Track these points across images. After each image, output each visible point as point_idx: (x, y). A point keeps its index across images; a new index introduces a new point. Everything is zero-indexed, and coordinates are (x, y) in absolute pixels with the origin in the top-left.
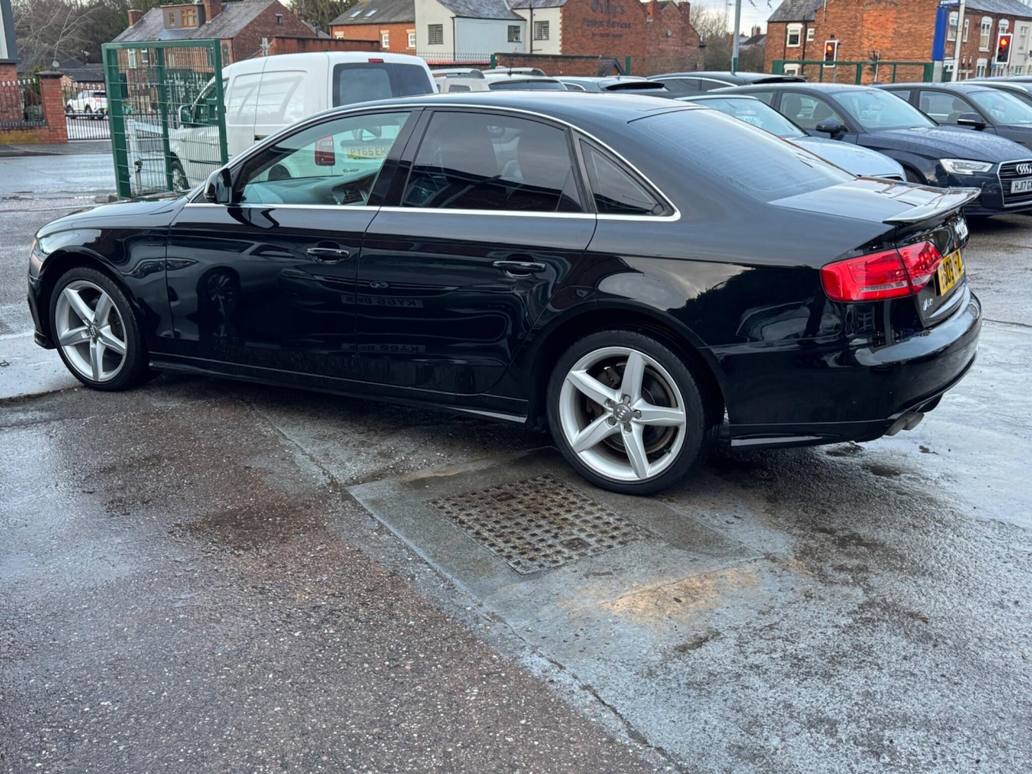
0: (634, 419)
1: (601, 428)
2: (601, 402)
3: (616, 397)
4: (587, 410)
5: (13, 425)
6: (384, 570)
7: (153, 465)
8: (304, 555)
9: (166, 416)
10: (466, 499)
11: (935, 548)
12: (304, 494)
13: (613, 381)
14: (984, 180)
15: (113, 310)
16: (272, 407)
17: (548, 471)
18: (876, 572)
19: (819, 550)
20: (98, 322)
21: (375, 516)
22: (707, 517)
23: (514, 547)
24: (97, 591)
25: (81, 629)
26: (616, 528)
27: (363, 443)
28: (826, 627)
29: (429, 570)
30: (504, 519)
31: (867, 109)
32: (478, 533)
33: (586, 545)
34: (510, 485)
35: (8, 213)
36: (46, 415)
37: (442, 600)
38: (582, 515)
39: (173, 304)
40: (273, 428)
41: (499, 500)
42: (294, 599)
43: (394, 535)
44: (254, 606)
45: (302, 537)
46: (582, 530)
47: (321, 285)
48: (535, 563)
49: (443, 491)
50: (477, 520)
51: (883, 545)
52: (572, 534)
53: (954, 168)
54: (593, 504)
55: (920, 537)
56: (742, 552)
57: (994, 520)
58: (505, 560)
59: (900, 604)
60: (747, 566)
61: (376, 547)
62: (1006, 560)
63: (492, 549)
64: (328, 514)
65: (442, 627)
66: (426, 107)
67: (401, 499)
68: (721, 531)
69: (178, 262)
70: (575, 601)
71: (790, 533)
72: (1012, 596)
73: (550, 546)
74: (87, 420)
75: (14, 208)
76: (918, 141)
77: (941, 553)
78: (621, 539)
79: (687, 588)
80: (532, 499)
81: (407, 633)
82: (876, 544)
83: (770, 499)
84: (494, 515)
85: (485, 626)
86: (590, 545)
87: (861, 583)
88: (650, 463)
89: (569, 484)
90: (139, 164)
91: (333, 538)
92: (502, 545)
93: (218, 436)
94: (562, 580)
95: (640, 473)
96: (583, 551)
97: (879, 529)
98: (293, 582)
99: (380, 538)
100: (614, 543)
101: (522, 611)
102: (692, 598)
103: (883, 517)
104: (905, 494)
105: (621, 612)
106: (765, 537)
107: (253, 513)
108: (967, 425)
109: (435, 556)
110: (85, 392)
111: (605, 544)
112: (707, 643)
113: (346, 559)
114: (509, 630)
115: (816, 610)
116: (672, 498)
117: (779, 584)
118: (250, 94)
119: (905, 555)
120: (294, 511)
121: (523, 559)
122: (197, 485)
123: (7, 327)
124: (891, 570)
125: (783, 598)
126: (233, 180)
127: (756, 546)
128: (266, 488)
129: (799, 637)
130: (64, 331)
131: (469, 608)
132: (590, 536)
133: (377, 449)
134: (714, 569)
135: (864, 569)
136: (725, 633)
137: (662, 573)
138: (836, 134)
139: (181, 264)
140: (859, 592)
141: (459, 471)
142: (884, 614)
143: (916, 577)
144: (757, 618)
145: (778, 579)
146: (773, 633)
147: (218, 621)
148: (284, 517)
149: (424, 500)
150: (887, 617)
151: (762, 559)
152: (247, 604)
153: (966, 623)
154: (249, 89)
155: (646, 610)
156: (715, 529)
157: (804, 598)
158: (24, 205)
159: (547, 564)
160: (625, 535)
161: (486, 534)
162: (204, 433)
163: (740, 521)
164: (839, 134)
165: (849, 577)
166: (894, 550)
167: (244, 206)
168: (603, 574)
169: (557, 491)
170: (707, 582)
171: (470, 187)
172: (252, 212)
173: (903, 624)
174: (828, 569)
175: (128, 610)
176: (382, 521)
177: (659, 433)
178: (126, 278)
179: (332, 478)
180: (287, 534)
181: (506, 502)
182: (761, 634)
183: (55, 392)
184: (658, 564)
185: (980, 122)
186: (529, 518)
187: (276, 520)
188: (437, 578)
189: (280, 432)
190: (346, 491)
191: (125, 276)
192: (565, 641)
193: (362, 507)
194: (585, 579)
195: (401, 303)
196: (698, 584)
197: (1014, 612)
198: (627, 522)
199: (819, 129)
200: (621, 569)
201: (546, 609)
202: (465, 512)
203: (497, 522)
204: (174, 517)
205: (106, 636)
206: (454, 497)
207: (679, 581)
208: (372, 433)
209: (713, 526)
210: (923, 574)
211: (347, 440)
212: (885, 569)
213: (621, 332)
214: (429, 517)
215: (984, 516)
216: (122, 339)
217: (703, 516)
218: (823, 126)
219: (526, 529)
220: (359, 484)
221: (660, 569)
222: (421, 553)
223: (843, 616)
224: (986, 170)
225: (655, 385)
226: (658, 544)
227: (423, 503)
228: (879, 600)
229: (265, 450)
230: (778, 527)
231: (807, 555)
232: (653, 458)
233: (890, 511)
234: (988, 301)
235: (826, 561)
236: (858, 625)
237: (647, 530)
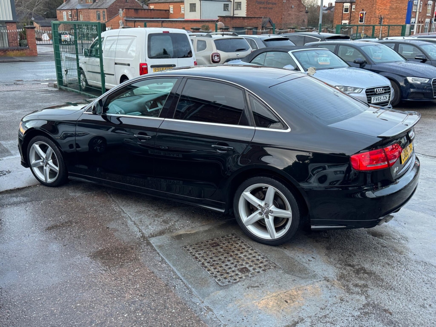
0: (270, 214)
1: (256, 216)
2: (256, 206)
3: (262, 204)
4: (250, 209)
5: (12, 204)
6: (163, 282)
7: (69, 226)
8: (130, 274)
9: (75, 200)
10: (199, 245)
11: (397, 276)
12: (131, 242)
13: (261, 197)
14: (425, 86)
15: (53, 154)
16: (119, 196)
17: (234, 231)
18: (371, 288)
19: (347, 276)
20: (47, 158)
21: (160, 254)
22: (301, 257)
23: (218, 272)
24: (44, 291)
25: (37, 310)
26: (262, 262)
27: (156, 216)
28: (348, 317)
29: (182, 283)
30: (214, 256)
31: (376, 53)
32: (203, 264)
33: (248, 271)
34: (218, 239)
35: (12, 92)
36: (25, 199)
37: (186, 299)
38: (247, 255)
39: (77, 149)
40: (119, 207)
41: (213, 247)
42: (125, 297)
43: (168, 264)
44: (108, 300)
45: (129, 265)
46: (247, 263)
47: (140, 146)
48: (227, 280)
49: (189, 241)
50: (203, 257)
51: (374, 273)
52: (242, 265)
53: (412, 81)
54: (252, 250)
55: (390, 269)
56: (315, 276)
57: (422, 261)
58: (214, 278)
59: (380, 305)
60: (317, 284)
61: (160, 270)
62: (427, 282)
63: (209, 272)
64: (141, 252)
65: (186, 313)
66: (184, 77)
67: (171, 245)
68: (306, 265)
69: (81, 133)
70: (243, 301)
71: (335, 266)
72: (428, 302)
73: (233, 271)
74: (42, 202)
75: (15, 90)
76: (398, 69)
77: (399, 278)
78: (263, 268)
79: (290, 295)
80: (227, 246)
81: (172, 316)
82: (372, 273)
83: (328, 248)
84: (210, 254)
85: (205, 313)
86: (250, 271)
87: (365, 293)
88: (276, 232)
89: (243, 239)
91: (142, 265)
92: (213, 270)
93: (96, 211)
94: (237, 290)
95: (272, 236)
96: (247, 274)
97: (373, 265)
98: (125, 288)
99: (162, 266)
100: (260, 270)
101: (220, 306)
102: (293, 300)
103: (375, 259)
104: (385, 247)
105: (262, 307)
106: (325, 269)
107: (109, 252)
108: (413, 210)
109: (185, 276)
110: (42, 187)
111: (256, 271)
112: (298, 324)
113: (147, 277)
114: (214, 316)
115: (345, 308)
116: (286, 247)
117: (330, 294)
118: (113, 44)
119: (384, 279)
120: (126, 251)
121: (222, 278)
122: (86, 237)
123: (10, 152)
124: (377, 287)
125: (331, 301)
126: (103, 104)
127: (321, 273)
128: (115, 238)
129: (337, 322)
130: (33, 161)
131: (198, 304)
132: (250, 266)
133: (162, 218)
134: (302, 285)
135: (366, 286)
136: (306, 319)
137: (280, 287)
138: (362, 65)
139: (82, 135)
140: (363, 297)
141: (196, 231)
142: (373, 310)
143: (388, 290)
144: (320, 312)
145: (330, 291)
146: (326, 320)
147: (93, 308)
148: (122, 253)
149: (181, 246)
150: (374, 312)
151: (323, 280)
152: (105, 299)
153: (408, 316)
155: (273, 306)
156: (304, 264)
157: (340, 301)
158: (19, 87)
159: (231, 281)
160: (265, 266)
161: (206, 264)
162: (90, 209)
163: (314, 260)
164: (364, 64)
165: (360, 290)
166: (379, 276)
167: (108, 114)
168: (255, 287)
169: (237, 242)
170: (299, 292)
172: (112, 118)
173: (381, 315)
174: (351, 286)
175: (56, 301)
176: (163, 257)
177: (281, 220)
179: (143, 234)
180: (123, 263)
181: (215, 248)
182: (321, 320)
183: (29, 187)
184: (278, 282)
185: (425, 58)
186: (225, 256)
187: (119, 255)
188: (185, 287)
189: (122, 209)
190: (148, 241)
191: (57, 139)
192: (238, 323)
193: (155, 249)
194: (248, 290)
195: (173, 155)
196: (295, 293)
197: (429, 311)
198: (266, 259)
199: (355, 62)
200: (263, 284)
201: (230, 305)
202: (198, 253)
203: (211, 258)
204: (76, 253)
205: (47, 314)
206: (193, 244)
207: (287, 292)
208: (160, 210)
209: (303, 262)
210: (391, 289)
211: (150, 214)
212: (375, 286)
213: (265, 177)
214: (183, 255)
215: (419, 259)
216: (57, 166)
217: (299, 257)
218: (357, 61)
219: (223, 262)
220: (154, 237)
221: (279, 285)
222: (179, 274)
223: (356, 311)
224: (426, 82)
225: (279, 200)
226: (279, 271)
227: (180, 247)
228: (371, 303)
229: (116, 219)
230: (330, 263)
231: (342, 278)
232: (278, 229)
233: (378, 256)
234: (425, 145)
235: (350, 282)
236: (362, 315)
237: (275, 264)
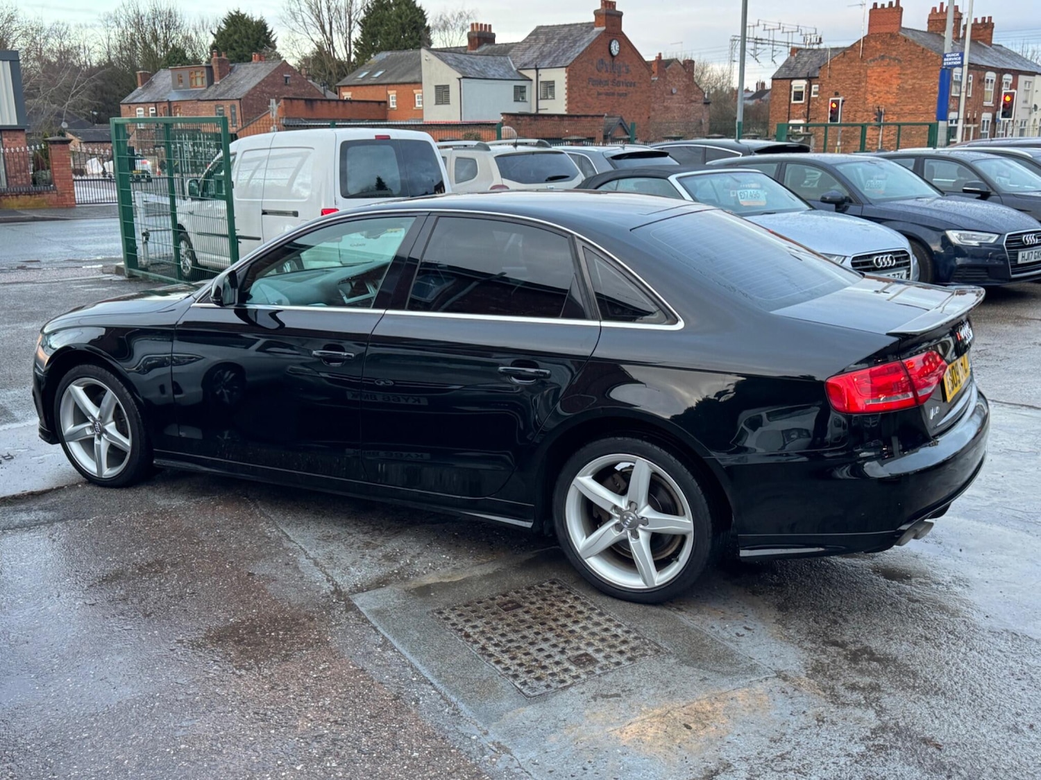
0: (641, 526)
1: (608, 534)
2: (607, 508)
3: (622, 503)
4: (594, 516)
5: (16, 527)
6: (387, 692)
7: (156, 572)
8: (307, 675)
9: (170, 516)
10: (472, 608)
11: (947, 663)
12: (307, 604)
13: (619, 486)
14: (990, 251)
15: (117, 407)
16: (277, 504)
17: (554, 575)
18: (889, 692)
19: (831, 667)
20: (102, 418)
21: (379, 628)
22: (717, 628)
23: (521, 665)
24: (98, 718)
25: (81, 761)
26: (624, 642)
27: (367, 545)
28: (838, 756)
29: (434, 692)
30: (510, 631)
31: (872, 179)
32: (483, 648)
33: (592, 661)
34: (517, 592)
35: (15, 286)
36: (49, 515)
37: (446, 727)
38: (590, 626)
39: (176, 396)
40: (277, 528)
41: (505, 610)
42: (296, 727)
43: (399, 652)
44: (256, 734)
45: (305, 655)
46: (589, 644)
47: (327, 382)
48: (543, 683)
49: (448, 599)
50: (483, 632)
51: (895, 660)
52: (578, 648)
53: (960, 239)
54: (601, 614)
55: (932, 650)
56: (753, 669)
57: (1007, 631)
58: (511, 679)
59: (913, 728)
60: (758, 686)
61: (380, 666)
62: (1020, 676)
63: (498, 667)
64: (332, 627)
65: (447, 759)
66: (431, 212)
67: (405, 608)
68: (732, 645)
69: (184, 358)
70: (583, 728)
71: (801, 647)
72: (1027, 719)
73: (557, 663)
74: (90, 521)
75: (21, 280)
76: (924, 212)
77: (954, 668)
78: (629, 655)
79: (697, 712)
80: (539, 608)
81: (411, 766)
82: (888, 659)
83: (782, 608)
84: (500, 627)
85: (491, 758)
86: (598, 662)
87: (874, 704)
88: (657, 570)
89: (577, 591)
90: (146, 235)
91: (336, 655)
92: (508, 662)
93: (222, 538)
94: (569, 703)
95: (648, 582)
96: (591, 668)
97: (891, 642)
98: (295, 707)
99: (385, 655)
100: (622, 659)
101: (528, 740)
102: (703, 724)
103: (894, 628)
104: (917, 601)
105: (629, 741)
106: (776, 652)
107: (255, 627)
108: (978, 521)
109: (440, 676)
110: (88, 488)
111: (613, 660)
112: (718, 777)
113: (349, 680)
114: (516, 763)
115: (829, 737)
116: (682, 607)
117: (790, 707)
118: (258, 168)
119: (918, 671)
120: (297, 624)
121: (530, 678)
122: (199, 595)
123: (12, 415)
124: (903, 689)
125: (797, 722)
126: (239, 281)
127: (767, 663)
128: (270, 597)
129: (811, 769)
130: (69, 427)
131: (474, 737)
132: (598, 651)
133: (381, 551)
134: (724, 690)
135: (875, 688)
136: (736, 765)
137: (672, 695)
138: (840, 206)
139: (187, 360)
140: (871, 714)
141: (465, 576)
142: (897, 740)
143: (929, 697)
144: (769, 747)
145: (790, 701)
146: (784, 764)
147: (220, 753)
148: (287, 630)
149: (429, 610)
150: (900, 744)
151: (773, 678)
152: (248, 732)
153: (981, 750)
154: (256, 163)
155: (656, 738)
156: (727, 643)
157: (816, 722)
158: (31, 276)
159: (554, 685)
160: (633, 649)
161: (491, 649)
162: (207, 535)
163: (750, 633)
164: (844, 205)
165: (862, 697)
166: (906, 665)
167: (250, 307)
168: (612, 696)
169: (564, 598)
170: (718, 705)
171: (475, 283)
172: (258, 313)
173: (916, 751)
174: (841, 690)
175: (129, 739)
176: (386, 635)
177: (667, 540)
178: (129, 374)
179: (336, 585)
180: (290, 650)
181: (511, 613)
182: (773, 765)
183: (58, 488)
184: (667, 684)
185: (985, 190)
186: (536, 630)
187: (278, 634)
188: (442, 701)
189: (284, 533)
190: (350, 600)
191: (128, 372)
192: (572, 776)
193: (366, 618)
194: (593, 702)
195: (407, 401)
196: (709, 708)
197: (1029, 738)
198: (636, 635)
199: (824, 200)
200: (630, 690)
201: (553, 738)
202: (470, 624)
203: (503, 635)
204: (176, 632)
205: (106, 770)
206: (459, 606)
207: (688, 704)
208: (377, 532)
209: (723, 639)
210: (936, 693)
211: (352, 541)
212: (897, 687)
213: (627, 439)
214: (434, 630)
215: (997, 626)
216: (127, 437)
217: (713, 627)
218: (828, 198)
219: (532, 644)
220: (363, 592)
221: (669, 689)
222: (425, 672)
223: (856, 743)
224: (992, 241)
225: (662, 493)
226: (667, 660)
227: (428, 613)
228: (891, 724)
229: (269, 554)
230: (789, 639)
231: (819, 672)
232: (661, 565)
233: (902, 621)
234: (997, 380)
235: (838, 679)
236: (871, 753)
237: (657, 644)
